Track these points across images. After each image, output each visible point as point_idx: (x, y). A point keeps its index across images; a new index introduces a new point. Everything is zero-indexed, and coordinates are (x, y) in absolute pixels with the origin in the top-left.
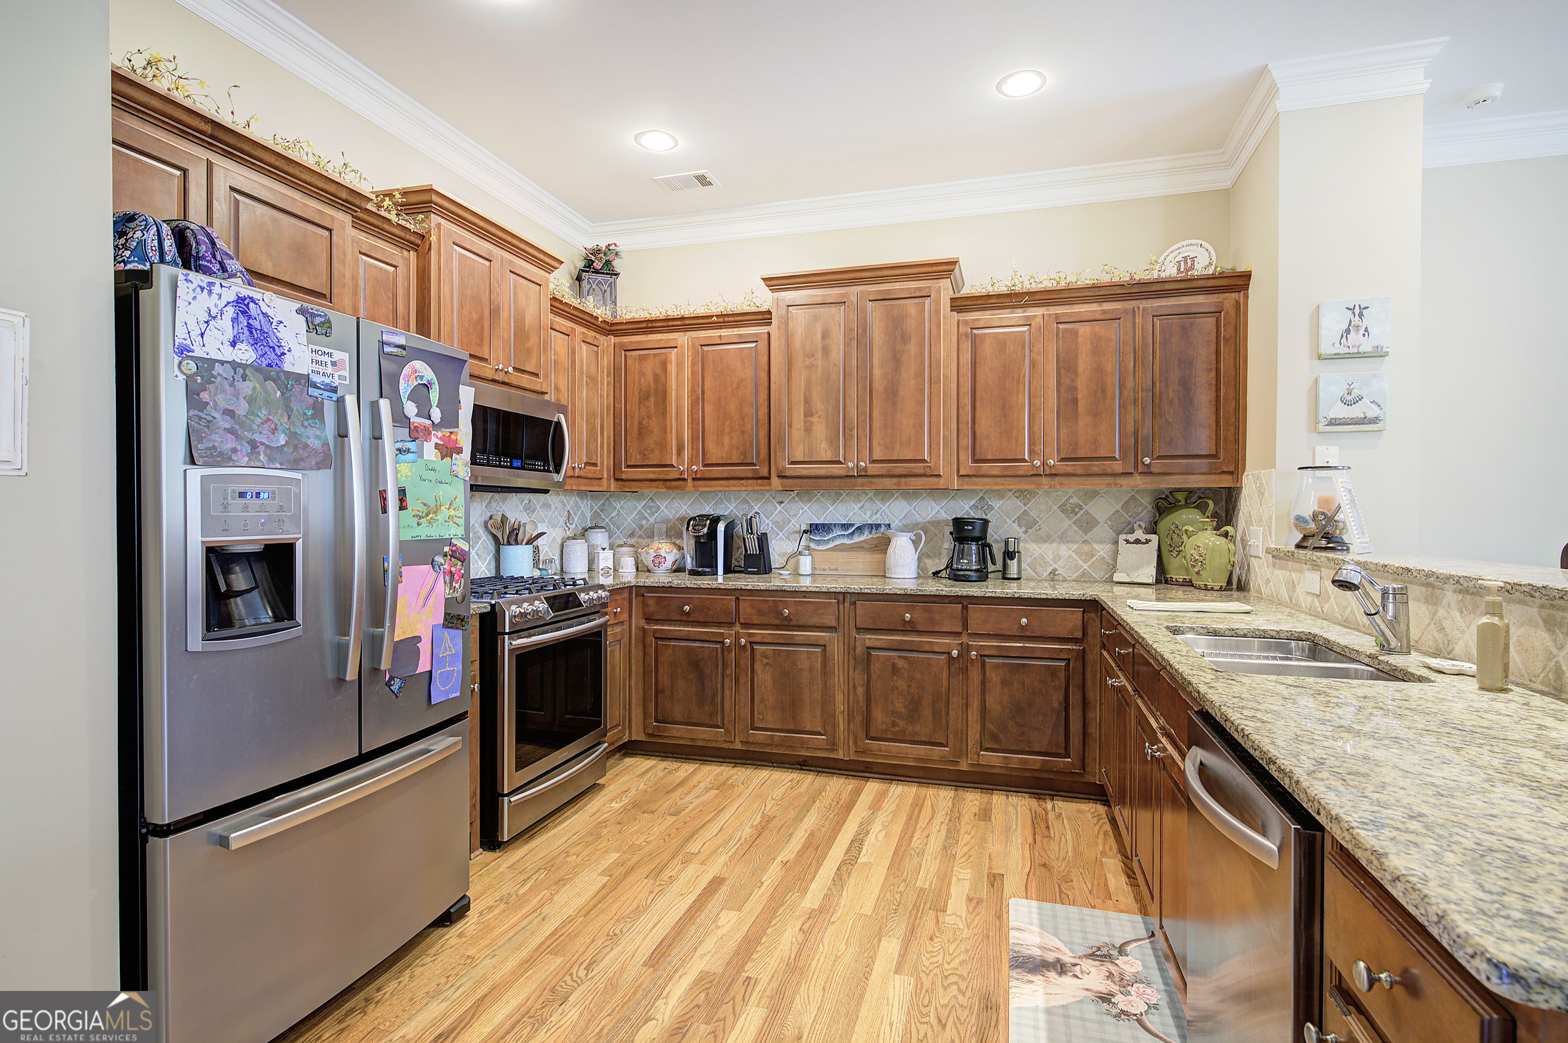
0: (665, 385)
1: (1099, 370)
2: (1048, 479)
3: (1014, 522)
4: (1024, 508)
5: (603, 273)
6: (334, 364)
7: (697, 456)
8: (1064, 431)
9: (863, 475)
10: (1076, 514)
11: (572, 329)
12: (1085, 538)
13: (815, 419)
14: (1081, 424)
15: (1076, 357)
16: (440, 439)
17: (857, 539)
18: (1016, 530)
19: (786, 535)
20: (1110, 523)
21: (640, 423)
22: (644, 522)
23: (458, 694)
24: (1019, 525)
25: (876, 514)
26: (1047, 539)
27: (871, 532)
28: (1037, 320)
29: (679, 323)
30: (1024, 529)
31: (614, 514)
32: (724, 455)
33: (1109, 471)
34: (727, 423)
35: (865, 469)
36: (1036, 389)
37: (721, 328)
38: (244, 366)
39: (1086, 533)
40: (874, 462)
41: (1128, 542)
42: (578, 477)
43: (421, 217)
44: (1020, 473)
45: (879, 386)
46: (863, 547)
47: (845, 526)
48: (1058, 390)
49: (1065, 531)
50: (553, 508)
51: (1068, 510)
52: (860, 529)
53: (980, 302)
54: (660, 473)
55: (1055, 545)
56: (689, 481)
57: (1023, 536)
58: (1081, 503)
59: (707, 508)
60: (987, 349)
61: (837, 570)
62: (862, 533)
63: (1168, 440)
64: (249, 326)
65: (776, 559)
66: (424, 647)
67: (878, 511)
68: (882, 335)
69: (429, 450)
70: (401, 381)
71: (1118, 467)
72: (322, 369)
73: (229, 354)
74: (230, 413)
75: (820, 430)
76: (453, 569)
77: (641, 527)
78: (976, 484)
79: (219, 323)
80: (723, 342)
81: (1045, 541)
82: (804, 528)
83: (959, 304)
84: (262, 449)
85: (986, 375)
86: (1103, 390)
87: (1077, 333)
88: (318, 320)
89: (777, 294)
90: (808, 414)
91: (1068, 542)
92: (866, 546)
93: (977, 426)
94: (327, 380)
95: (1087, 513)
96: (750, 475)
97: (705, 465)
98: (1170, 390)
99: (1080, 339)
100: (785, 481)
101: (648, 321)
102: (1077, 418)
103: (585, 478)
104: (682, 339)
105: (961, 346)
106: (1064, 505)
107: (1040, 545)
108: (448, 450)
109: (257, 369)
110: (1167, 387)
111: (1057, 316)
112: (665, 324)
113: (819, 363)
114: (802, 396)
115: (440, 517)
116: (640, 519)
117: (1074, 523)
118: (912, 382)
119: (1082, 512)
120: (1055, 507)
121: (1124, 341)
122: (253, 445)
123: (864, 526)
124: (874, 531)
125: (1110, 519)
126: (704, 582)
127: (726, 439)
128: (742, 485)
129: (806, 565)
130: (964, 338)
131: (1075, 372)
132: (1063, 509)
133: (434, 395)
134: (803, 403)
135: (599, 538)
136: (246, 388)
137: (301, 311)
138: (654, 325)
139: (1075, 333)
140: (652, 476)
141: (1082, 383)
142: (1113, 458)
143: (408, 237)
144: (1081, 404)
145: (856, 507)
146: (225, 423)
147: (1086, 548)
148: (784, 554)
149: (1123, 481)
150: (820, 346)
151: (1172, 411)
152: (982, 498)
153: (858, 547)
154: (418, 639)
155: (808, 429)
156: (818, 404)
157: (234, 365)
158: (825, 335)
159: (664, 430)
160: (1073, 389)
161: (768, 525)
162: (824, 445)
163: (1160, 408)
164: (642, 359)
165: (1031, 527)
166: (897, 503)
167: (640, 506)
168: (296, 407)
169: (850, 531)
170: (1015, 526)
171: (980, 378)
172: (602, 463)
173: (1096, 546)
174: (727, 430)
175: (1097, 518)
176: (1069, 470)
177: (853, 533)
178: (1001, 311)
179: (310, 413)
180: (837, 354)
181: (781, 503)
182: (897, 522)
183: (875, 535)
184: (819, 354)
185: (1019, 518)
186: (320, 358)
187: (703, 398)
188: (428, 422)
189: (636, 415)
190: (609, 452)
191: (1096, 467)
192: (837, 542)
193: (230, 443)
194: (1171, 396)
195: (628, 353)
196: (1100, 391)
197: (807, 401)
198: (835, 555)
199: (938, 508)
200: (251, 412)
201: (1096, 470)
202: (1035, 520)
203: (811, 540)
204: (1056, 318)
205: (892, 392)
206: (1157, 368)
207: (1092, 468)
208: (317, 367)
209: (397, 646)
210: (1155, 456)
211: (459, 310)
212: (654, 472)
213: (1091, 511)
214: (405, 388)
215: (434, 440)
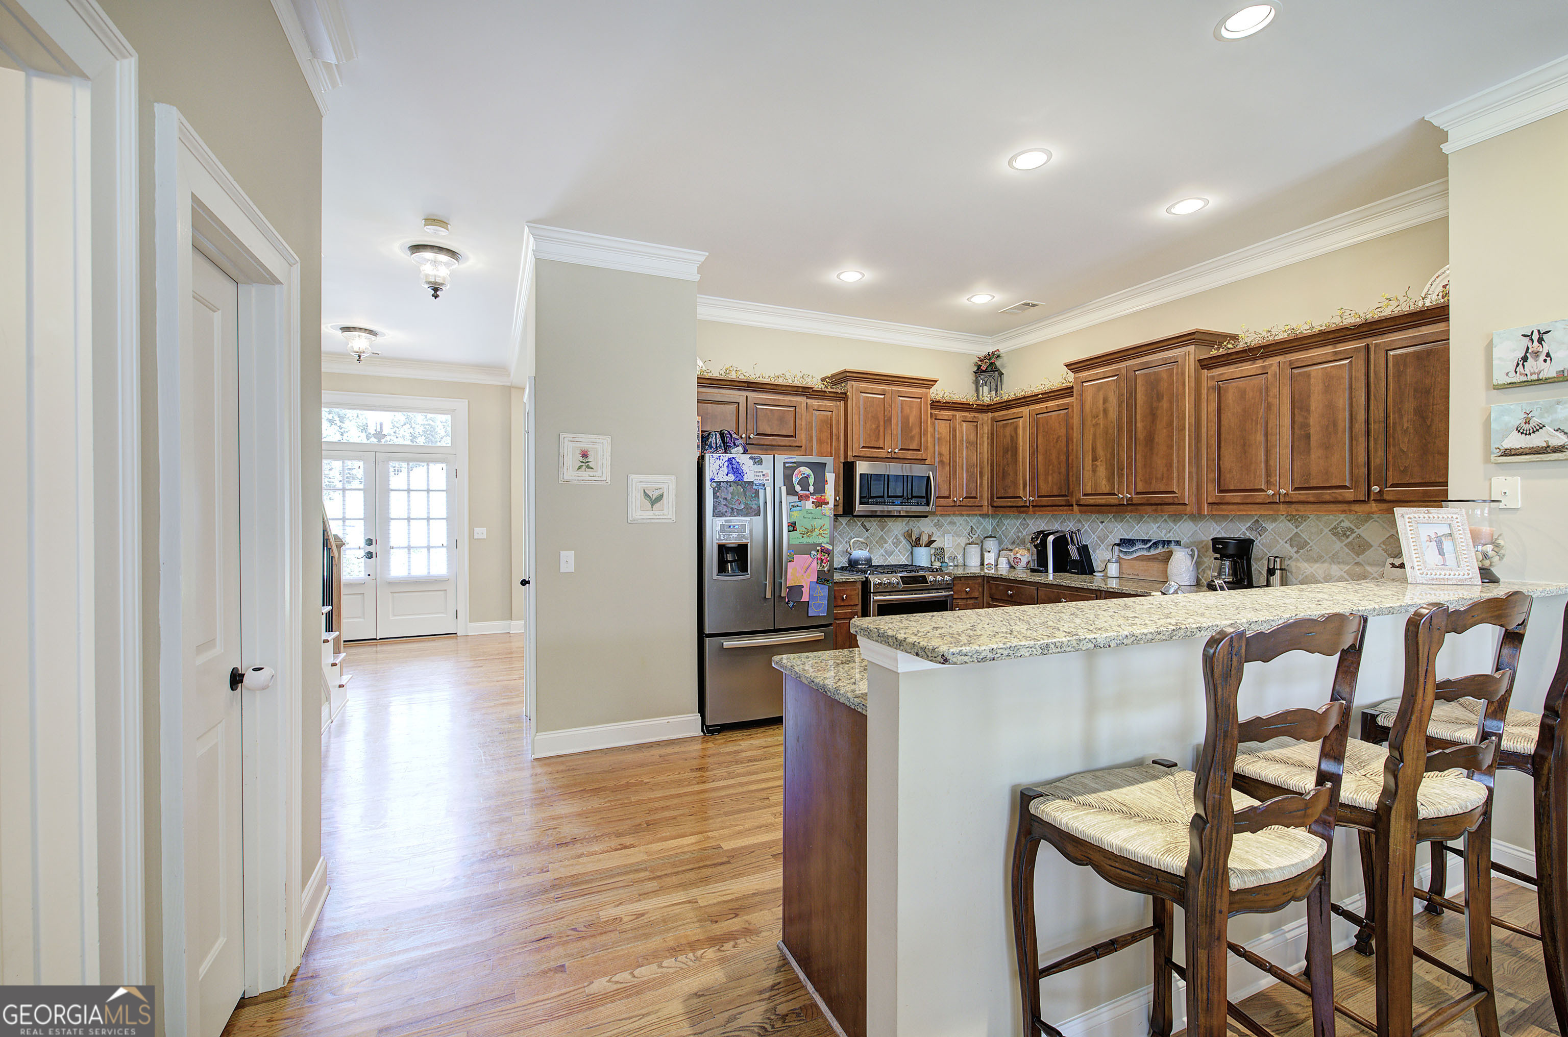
0: (1016, 443)
1: (1330, 407)
2: (1285, 506)
3: (1286, 542)
4: (1296, 530)
5: (988, 372)
6: (763, 475)
7: (1034, 491)
8: (1297, 464)
9: (1131, 503)
10: (1348, 537)
11: (953, 415)
12: (1358, 560)
13: (1098, 463)
14: (1313, 456)
15: (1309, 396)
16: (815, 499)
17: (1153, 552)
18: (1288, 550)
19: (1106, 546)
20: (1384, 547)
21: (1004, 469)
22: (1020, 534)
23: (825, 614)
24: (1291, 546)
25: (1169, 532)
26: (1319, 559)
27: (1163, 547)
28: (1273, 368)
29: (1023, 400)
30: (1295, 549)
31: (1004, 528)
32: (1049, 489)
33: (1340, 499)
34: (1051, 467)
35: (1131, 499)
36: (1272, 428)
37: (1047, 401)
38: (730, 482)
39: (1358, 555)
40: (1138, 493)
41: (1393, 565)
42: (959, 506)
43: (843, 384)
44: (1258, 501)
45: (1141, 436)
46: (1157, 559)
47: (1144, 542)
48: (1293, 428)
49: (1337, 552)
50: (958, 524)
51: (1340, 533)
52: (1156, 544)
53: (1223, 359)
54: (1014, 502)
55: (1326, 565)
56: (1031, 507)
57: (1295, 556)
58: (1353, 527)
59: (1056, 526)
60: (1231, 397)
61: (1138, 575)
62: (1157, 547)
63: (1402, 469)
64: (732, 467)
65: (1097, 564)
66: (806, 591)
67: (1171, 530)
68: (1143, 397)
69: (809, 505)
70: (794, 477)
71: (1349, 494)
72: (758, 478)
73: (726, 479)
74: (725, 499)
75: (1102, 471)
76: (823, 558)
77: (1018, 537)
78: (1222, 510)
79: (722, 469)
80: (1048, 411)
81: (1316, 561)
82: (1118, 542)
83: (1206, 363)
84: (735, 510)
85: (1229, 419)
86: (1335, 424)
87: (1310, 375)
88: (757, 460)
89: (1077, 375)
90: (1095, 459)
91: (1339, 563)
92: (1160, 558)
93: (1221, 462)
94: (760, 482)
95: (1359, 536)
96: (1064, 503)
97: (1038, 497)
98: (1405, 420)
99: (1312, 381)
100: (1081, 508)
101: (1006, 401)
102: (1309, 452)
103: (966, 506)
104: (1025, 410)
105: (1209, 398)
106: (1335, 528)
107: (1312, 565)
108: (820, 503)
109: (734, 482)
110: (1401, 417)
111: (1291, 362)
112: (1016, 402)
113: (1101, 422)
114: (1091, 447)
115: (814, 534)
116: (1018, 532)
117: (1346, 545)
118: (1165, 431)
119: (1354, 535)
120: (1326, 530)
121: (1355, 378)
122: (732, 509)
123: (1159, 541)
124: (1166, 546)
125: (1384, 543)
126: (1036, 578)
127: (1050, 478)
128: (1061, 510)
129: (1113, 569)
130: (1211, 390)
131: (1308, 411)
132: (1334, 532)
133: (811, 481)
134: (1091, 451)
135: (991, 544)
136: (731, 489)
137: (750, 458)
138: (1010, 403)
139: (1308, 375)
140: (1009, 504)
141: (1315, 421)
142: (1345, 487)
143: (838, 396)
144: (1314, 439)
145: (1155, 526)
146: (724, 502)
147: (1358, 569)
148: (1105, 560)
149: (1356, 507)
150: (1102, 409)
151: (1406, 440)
152: (1257, 521)
153: (1154, 558)
154: (803, 586)
155: (1094, 471)
156: (1101, 452)
157: (727, 482)
158: (1105, 401)
159: (1016, 474)
160: (1306, 425)
161: (1094, 539)
162: (1104, 482)
163: (1394, 438)
164: (1005, 426)
165: (1302, 548)
166: (1186, 524)
167: (1018, 523)
168: (748, 494)
169: (1148, 545)
170: (1288, 546)
171: (1224, 422)
172: (981, 497)
173: (1369, 568)
174: (1051, 472)
175: (1369, 540)
176: (1302, 498)
177: (1150, 547)
178: (1244, 364)
179: (753, 495)
180: (1113, 414)
181: (1103, 522)
182: (1185, 539)
183: (1165, 549)
184: (1101, 416)
185: (1291, 539)
186: (758, 474)
187: (1037, 451)
188: (808, 493)
189: (1001, 464)
190: (988, 488)
191: (1327, 495)
192: (1139, 554)
193: (725, 509)
194: (1405, 425)
195: (997, 423)
196: (1331, 426)
197: (1094, 449)
198: (1137, 563)
199: (1219, 529)
200: (732, 498)
201: (1327, 498)
202: (1306, 541)
203: (1121, 551)
204: (1290, 365)
205: (1150, 440)
206: (1390, 400)
207: (1324, 496)
208: (756, 478)
209: (790, 588)
210: (1389, 485)
211: (863, 425)
212: (1010, 502)
213: (1363, 535)
214: (795, 480)
215: (811, 500)
